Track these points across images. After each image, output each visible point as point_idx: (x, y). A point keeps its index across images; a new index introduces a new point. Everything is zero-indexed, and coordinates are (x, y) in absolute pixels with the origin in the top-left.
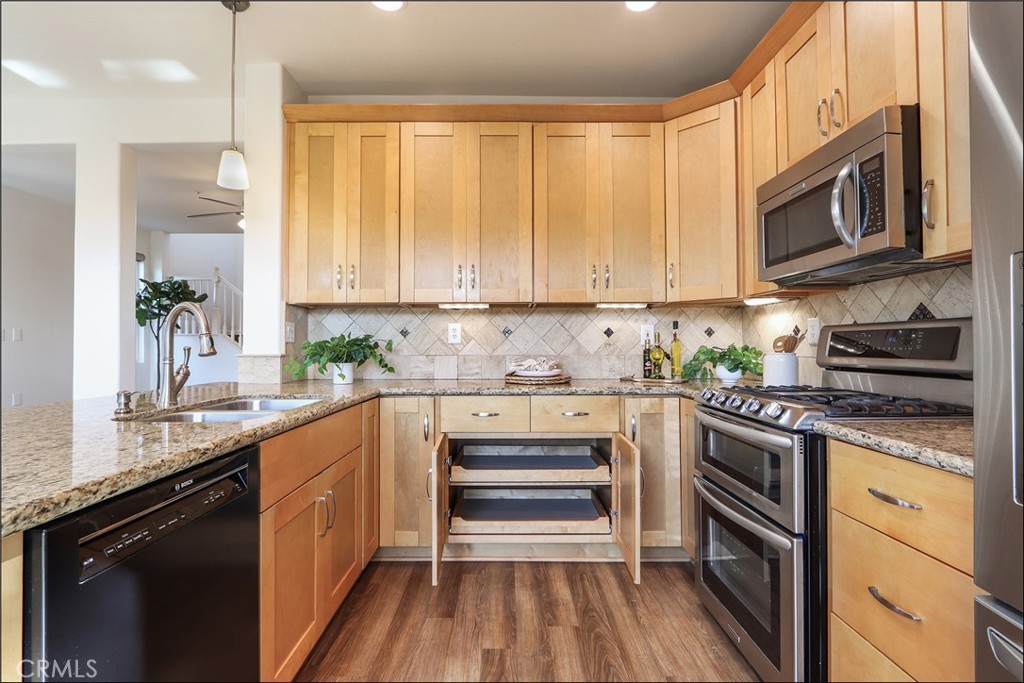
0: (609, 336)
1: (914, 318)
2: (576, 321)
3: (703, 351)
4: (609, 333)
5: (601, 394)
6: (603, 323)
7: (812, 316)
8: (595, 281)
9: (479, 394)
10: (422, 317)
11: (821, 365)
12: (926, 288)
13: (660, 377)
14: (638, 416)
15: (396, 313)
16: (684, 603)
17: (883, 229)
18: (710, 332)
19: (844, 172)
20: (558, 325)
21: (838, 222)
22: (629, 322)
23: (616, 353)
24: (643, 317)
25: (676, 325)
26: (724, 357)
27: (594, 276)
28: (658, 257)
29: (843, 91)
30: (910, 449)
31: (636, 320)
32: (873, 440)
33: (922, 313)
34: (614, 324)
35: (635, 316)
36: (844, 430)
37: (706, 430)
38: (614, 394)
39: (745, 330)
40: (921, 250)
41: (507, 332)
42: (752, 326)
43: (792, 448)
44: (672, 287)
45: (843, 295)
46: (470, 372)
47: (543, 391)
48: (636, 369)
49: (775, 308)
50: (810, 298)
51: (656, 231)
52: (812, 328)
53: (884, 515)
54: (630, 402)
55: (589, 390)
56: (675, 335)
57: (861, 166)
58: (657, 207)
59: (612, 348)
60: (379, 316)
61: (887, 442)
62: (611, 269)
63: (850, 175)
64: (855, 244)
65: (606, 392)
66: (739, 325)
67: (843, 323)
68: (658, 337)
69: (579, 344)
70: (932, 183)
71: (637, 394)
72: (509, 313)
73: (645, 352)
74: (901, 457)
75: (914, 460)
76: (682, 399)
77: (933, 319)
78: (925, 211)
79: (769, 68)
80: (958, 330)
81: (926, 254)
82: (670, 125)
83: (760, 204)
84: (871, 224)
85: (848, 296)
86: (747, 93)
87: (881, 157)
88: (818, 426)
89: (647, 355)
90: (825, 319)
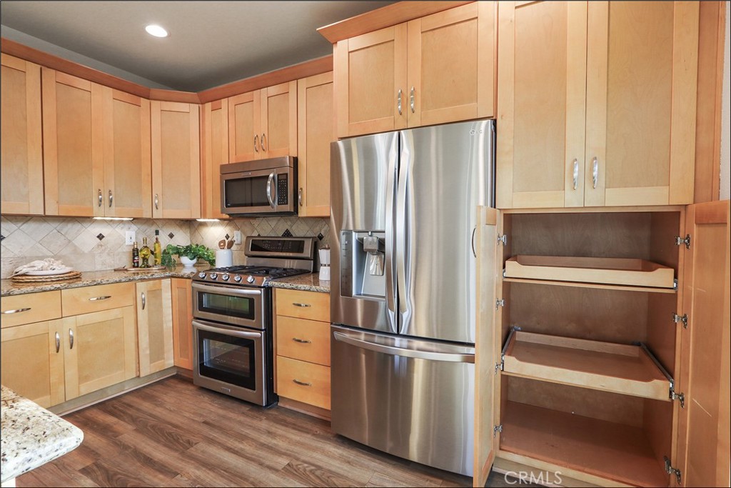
0: (101, 239)
1: (283, 236)
2: (72, 228)
3: (169, 247)
4: (101, 237)
5: (120, 282)
6: (95, 230)
7: (236, 230)
8: (101, 201)
9: (9, 295)
11: (246, 255)
12: (289, 223)
13: (148, 267)
14: (145, 292)
16: (187, 392)
17: (287, 204)
18: (171, 236)
19: (271, 175)
20: (55, 231)
21: (269, 195)
22: (116, 229)
23: (107, 251)
24: (127, 226)
25: (157, 233)
26: (188, 251)
27: (100, 197)
28: (146, 188)
29: (266, 135)
30: (307, 287)
31: (122, 228)
32: (294, 286)
33: (287, 234)
34: (104, 230)
35: (121, 225)
36: (283, 284)
37: (201, 293)
38: (130, 280)
40: (297, 213)
42: (197, 233)
43: (261, 294)
44: (157, 208)
45: (252, 221)
47: (73, 285)
48: (125, 261)
49: (213, 224)
50: (235, 221)
51: (145, 171)
52: (238, 236)
53: (298, 312)
54: (140, 285)
55: (111, 281)
56: (157, 239)
57: (278, 175)
58: (146, 155)
59: (103, 248)
61: (300, 286)
62: (113, 192)
63: (274, 178)
64: (276, 207)
65: (124, 280)
66: (188, 231)
67: (253, 235)
68: (145, 240)
70: (301, 189)
71: (144, 279)
73: (133, 250)
74: (304, 290)
75: (309, 290)
76: (173, 279)
77: (291, 236)
78: (300, 197)
79: (224, 102)
80: (304, 241)
81: (300, 215)
82: (155, 103)
83: (222, 174)
84: (282, 200)
85: (256, 222)
86: (208, 106)
87: (287, 174)
88: (271, 283)
89: (135, 252)
90: (243, 232)
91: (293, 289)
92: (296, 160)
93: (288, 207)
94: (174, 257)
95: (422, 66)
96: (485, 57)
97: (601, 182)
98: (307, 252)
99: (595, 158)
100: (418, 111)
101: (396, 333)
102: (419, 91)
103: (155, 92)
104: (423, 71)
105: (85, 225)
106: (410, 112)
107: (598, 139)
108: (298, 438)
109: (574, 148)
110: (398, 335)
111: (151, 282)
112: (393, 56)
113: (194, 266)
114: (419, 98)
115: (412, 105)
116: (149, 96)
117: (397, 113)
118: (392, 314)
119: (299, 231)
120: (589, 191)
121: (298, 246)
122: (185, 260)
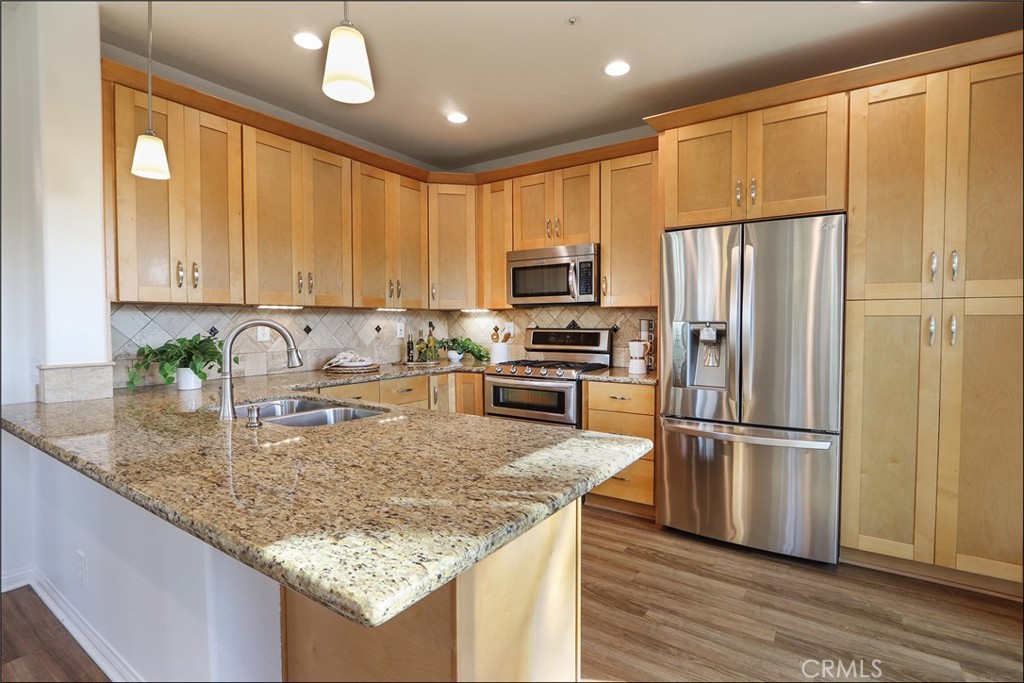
0: (378, 331)
1: (569, 328)
2: (357, 319)
4: (378, 329)
5: (419, 374)
6: (374, 321)
7: (509, 321)
8: (391, 292)
9: (349, 383)
10: (231, 316)
11: (527, 349)
12: (576, 313)
13: (424, 361)
14: (437, 387)
15: (203, 311)
17: (589, 293)
19: (573, 263)
20: (345, 322)
22: (389, 321)
23: (382, 344)
24: (398, 317)
25: (431, 324)
26: (456, 344)
27: (392, 288)
28: (424, 277)
29: (561, 221)
30: (627, 379)
31: (393, 320)
32: (611, 378)
33: (573, 325)
34: (381, 322)
35: (394, 317)
36: (597, 376)
38: (426, 373)
39: (450, 327)
40: (600, 303)
41: (308, 330)
42: (456, 325)
43: (571, 387)
44: (434, 299)
45: (529, 312)
46: (279, 367)
48: (397, 355)
49: (478, 315)
51: (424, 259)
53: (616, 406)
54: (432, 379)
55: (413, 373)
56: (430, 331)
57: (581, 264)
58: (424, 243)
59: (381, 341)
60: (184, 314)
61: (618, 378)
62: (400, 282)
63: (575, 266)
64: (578, 297)
65: (421, 373)
66: (447, 322)
68: (421, 333)
69: (359, 338)
71: (436, 372)
72: (309, 313)
73: (408, 343)
74: (624, 383)
75: (630, 383)
76: (457, 373)
77: (579, 328)
78: (604, 286)
79: (507, 184)
80: (598, 334)
81: (602, 305)
82: (432, 186)
83: (509, 261)
84: (585, 290)
85: (533, 313)
86: (487, 188)
87: (591, 263)
88: (582, 376)
89: (410, 345)
90: (517, 324)
91: (610, 382)
92: (598, 247)
93: (591, 298)
94: (441, 351)
95: (764, 157)
96: (835, 151)
97: (961, 275)
98: (604, 345)
99: (954, 251)
100: (759, 202)
101: (738, 421)
102: (760, 183)
103: (435, 174)
104: (764, 163)
105: (368, 316)
106: (749, 201)
107: (957, 232)
108: (624, 531)
109: (932, 241)
110: (740, 424)
111: (441, 376)
112: (731, 147)
113: (461, 360)
114: (760, 190)
115: (753, 195)
116: (427, 179)
117: (734, 203)
118: (734, 404)
119: (588, 321)
120: (947, 282)
121: (592, 338)
122: (454, 355)
